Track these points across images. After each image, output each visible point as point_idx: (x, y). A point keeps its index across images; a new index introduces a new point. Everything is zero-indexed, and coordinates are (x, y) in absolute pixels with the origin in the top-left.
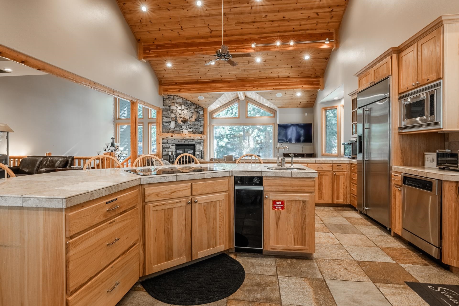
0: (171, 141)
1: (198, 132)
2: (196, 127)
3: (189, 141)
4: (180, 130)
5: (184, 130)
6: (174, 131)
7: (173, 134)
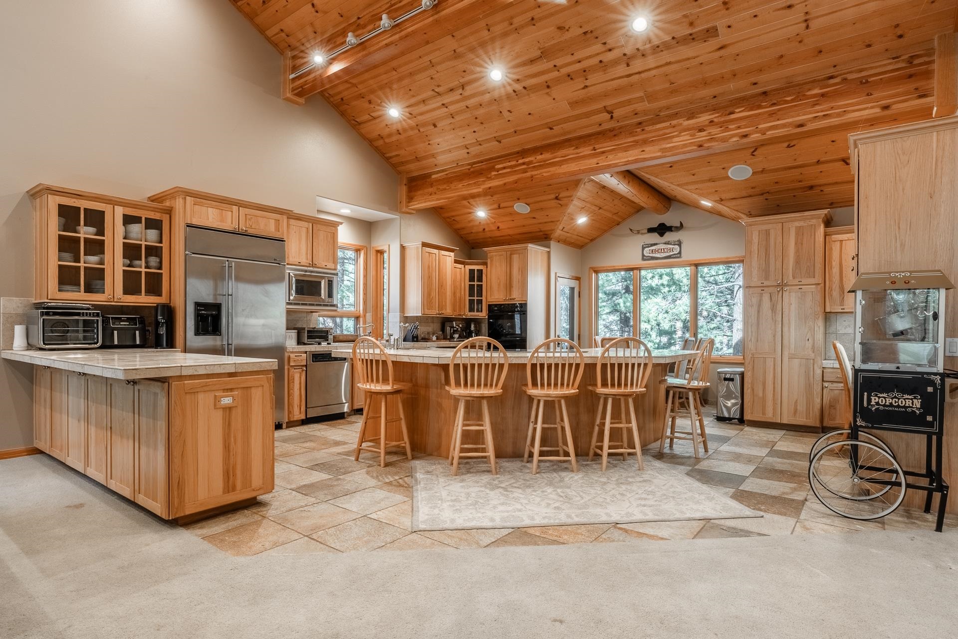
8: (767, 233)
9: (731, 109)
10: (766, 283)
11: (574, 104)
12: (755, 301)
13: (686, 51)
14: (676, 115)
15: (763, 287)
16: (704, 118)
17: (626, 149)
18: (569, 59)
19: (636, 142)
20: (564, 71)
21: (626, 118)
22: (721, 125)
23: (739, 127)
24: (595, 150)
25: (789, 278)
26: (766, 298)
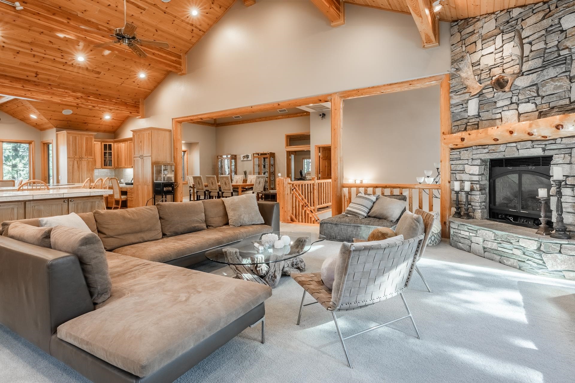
0: (468, 152)
1: (562, 106)
2: (548, 89)
3: (519, 147)
4: (494, 117)
5: (507, 113)
6: (478, 124)
7: (464, 134)
8: (76, 138)
9: (89, 95)
10: (75, 157)
11: (21, 64)
12: (71, 163)
13: (86, 73)
14: (67, 88)
15: (74, 158)
16: (79, 95)
17: (44, 93)
18: (43, 51)
19: (49, 92)
20: (33, 53)
21: (42, 79)
22: (85, 99)
23: (92, 103)
24: (24, 87)
25: (84, 156)
26: (76, 162)
